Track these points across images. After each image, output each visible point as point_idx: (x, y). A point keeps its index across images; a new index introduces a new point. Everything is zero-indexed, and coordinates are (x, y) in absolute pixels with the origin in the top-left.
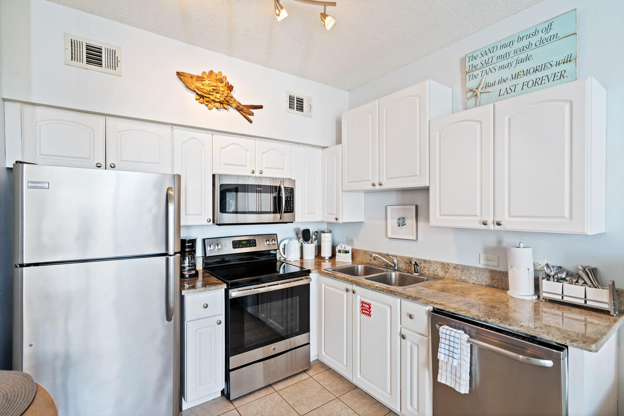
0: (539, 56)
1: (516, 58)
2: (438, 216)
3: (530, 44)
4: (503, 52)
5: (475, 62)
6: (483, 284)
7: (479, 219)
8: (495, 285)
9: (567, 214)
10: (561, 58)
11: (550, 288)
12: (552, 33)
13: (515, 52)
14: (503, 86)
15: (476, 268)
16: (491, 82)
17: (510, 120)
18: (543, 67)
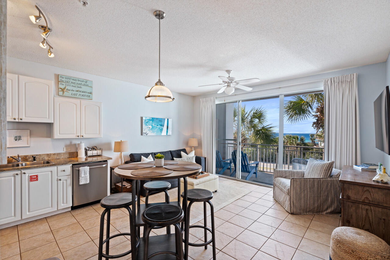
0: (84, 88)
1: (77, 85)
2: (58, 135)
3: (81, 84)
4: (74, 81)
5: (63, 79)
6: (66, 158)
7: (75, 135)
8: (71, 157)
9: (98, 133)
10: (89, 92)
11: (90, 153)
12: (87, 84)
13: (77, 83)
14: (73, 92)
15: (63, 153)
16: (69, 89)
17: (85, 107)
18: (85, 92)
